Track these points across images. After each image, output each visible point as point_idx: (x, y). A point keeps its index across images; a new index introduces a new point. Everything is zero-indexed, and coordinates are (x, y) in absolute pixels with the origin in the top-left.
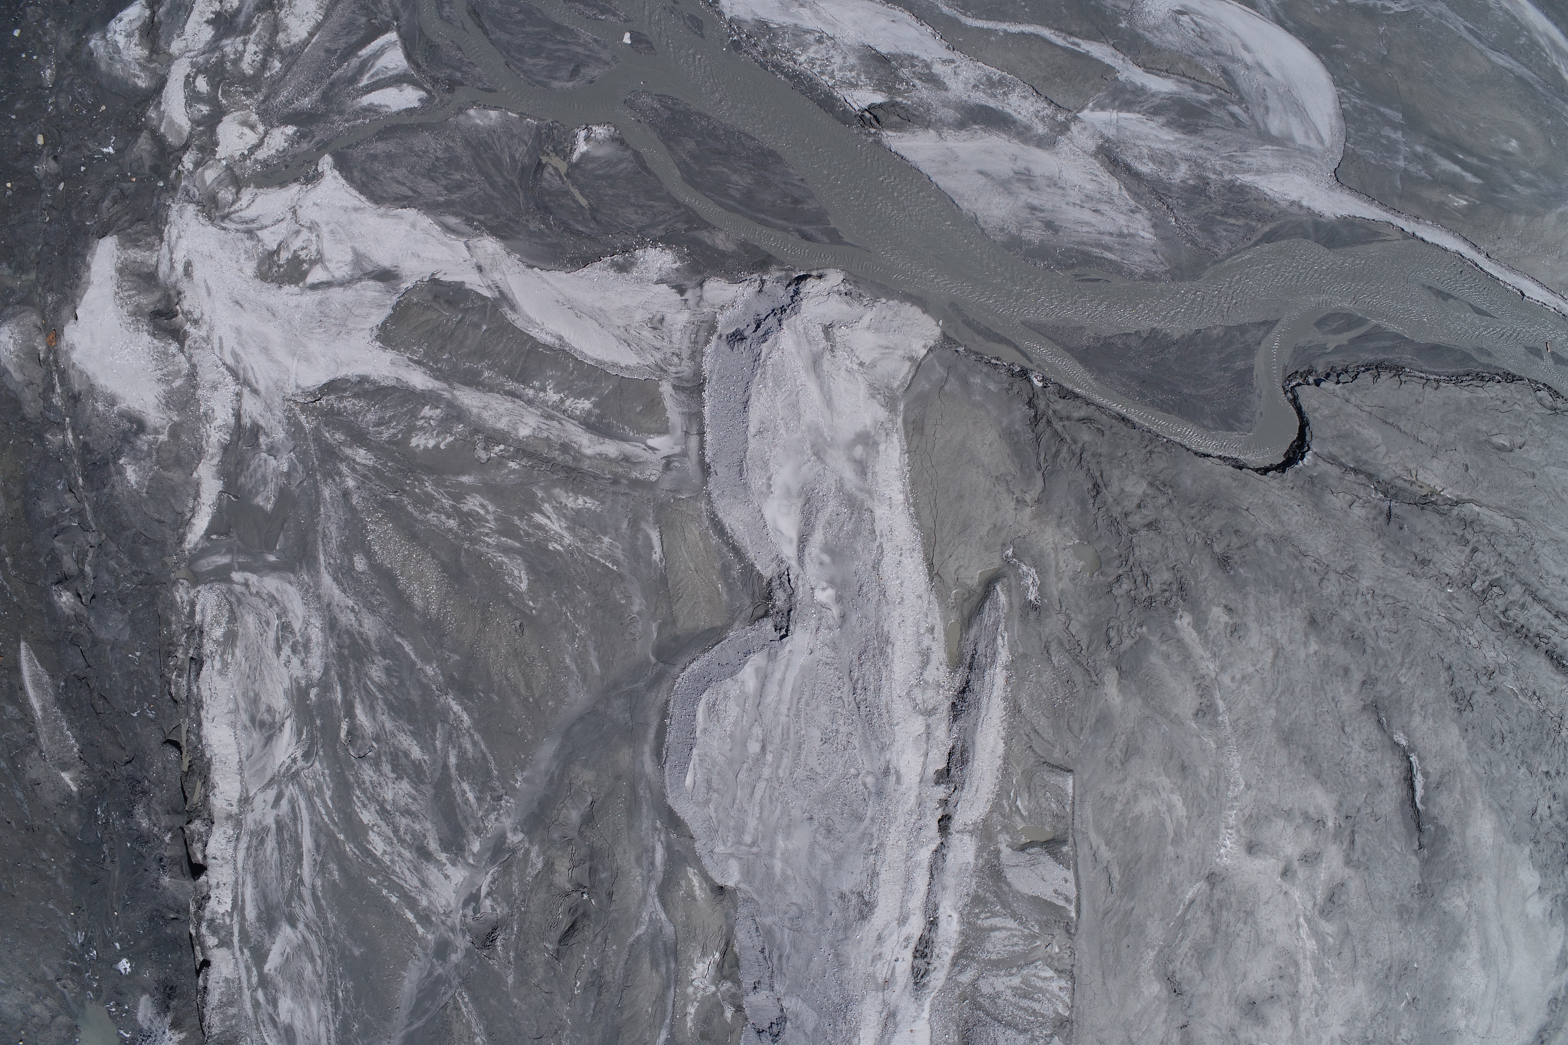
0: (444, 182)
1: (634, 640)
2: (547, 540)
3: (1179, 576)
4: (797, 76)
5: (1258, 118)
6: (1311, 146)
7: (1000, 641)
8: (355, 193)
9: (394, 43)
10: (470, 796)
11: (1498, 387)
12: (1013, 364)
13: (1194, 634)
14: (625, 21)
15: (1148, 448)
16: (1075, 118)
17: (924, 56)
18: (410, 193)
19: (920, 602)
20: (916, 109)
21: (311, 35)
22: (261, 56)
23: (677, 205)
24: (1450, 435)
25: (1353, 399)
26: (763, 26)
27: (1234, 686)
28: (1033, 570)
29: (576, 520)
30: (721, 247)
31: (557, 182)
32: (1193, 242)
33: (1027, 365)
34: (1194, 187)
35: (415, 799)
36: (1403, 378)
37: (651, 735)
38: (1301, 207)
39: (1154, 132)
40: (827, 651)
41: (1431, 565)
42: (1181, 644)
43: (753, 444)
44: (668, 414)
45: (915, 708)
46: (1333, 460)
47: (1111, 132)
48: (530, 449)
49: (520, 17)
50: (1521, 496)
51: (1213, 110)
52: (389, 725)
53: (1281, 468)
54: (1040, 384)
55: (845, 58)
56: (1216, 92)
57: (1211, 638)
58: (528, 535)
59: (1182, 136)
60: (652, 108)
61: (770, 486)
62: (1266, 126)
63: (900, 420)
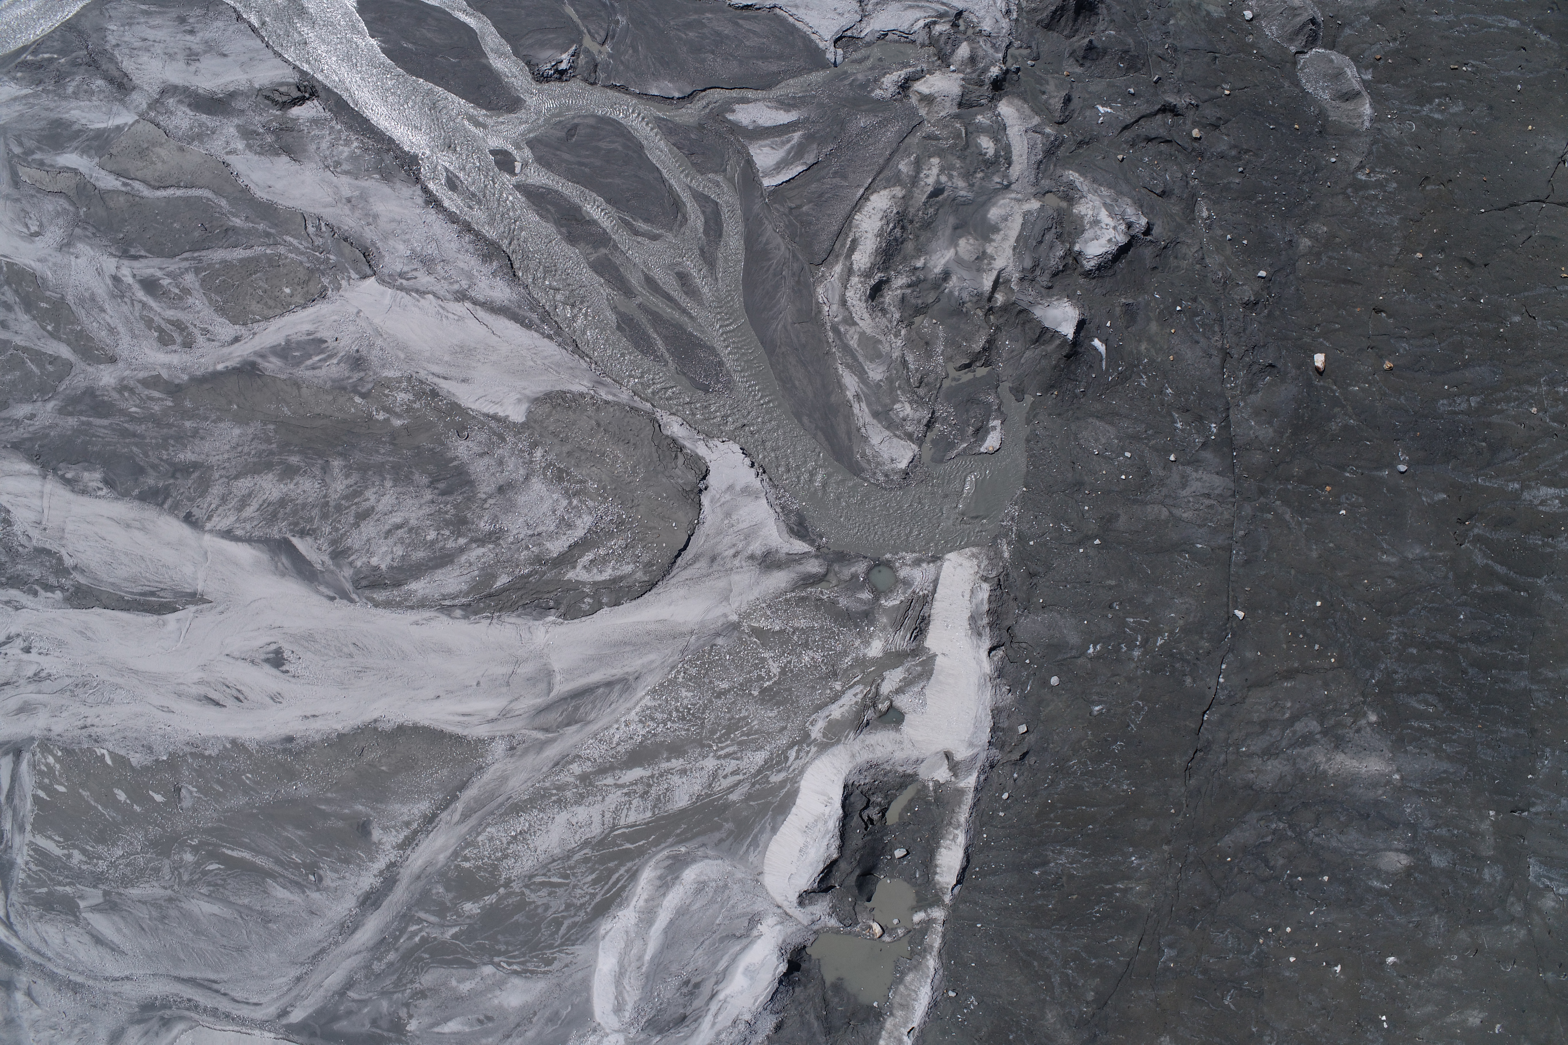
0: (705, 31)
8: (799, 25)
9: (766, 175)
16: (141, 115)
18: (740, 22)
20: (266, 106)
21: (864, 198)
22: (922, 175)
26: (387, 176)
31: (593, 26)
51: (34, 145)
56: (28, 163)
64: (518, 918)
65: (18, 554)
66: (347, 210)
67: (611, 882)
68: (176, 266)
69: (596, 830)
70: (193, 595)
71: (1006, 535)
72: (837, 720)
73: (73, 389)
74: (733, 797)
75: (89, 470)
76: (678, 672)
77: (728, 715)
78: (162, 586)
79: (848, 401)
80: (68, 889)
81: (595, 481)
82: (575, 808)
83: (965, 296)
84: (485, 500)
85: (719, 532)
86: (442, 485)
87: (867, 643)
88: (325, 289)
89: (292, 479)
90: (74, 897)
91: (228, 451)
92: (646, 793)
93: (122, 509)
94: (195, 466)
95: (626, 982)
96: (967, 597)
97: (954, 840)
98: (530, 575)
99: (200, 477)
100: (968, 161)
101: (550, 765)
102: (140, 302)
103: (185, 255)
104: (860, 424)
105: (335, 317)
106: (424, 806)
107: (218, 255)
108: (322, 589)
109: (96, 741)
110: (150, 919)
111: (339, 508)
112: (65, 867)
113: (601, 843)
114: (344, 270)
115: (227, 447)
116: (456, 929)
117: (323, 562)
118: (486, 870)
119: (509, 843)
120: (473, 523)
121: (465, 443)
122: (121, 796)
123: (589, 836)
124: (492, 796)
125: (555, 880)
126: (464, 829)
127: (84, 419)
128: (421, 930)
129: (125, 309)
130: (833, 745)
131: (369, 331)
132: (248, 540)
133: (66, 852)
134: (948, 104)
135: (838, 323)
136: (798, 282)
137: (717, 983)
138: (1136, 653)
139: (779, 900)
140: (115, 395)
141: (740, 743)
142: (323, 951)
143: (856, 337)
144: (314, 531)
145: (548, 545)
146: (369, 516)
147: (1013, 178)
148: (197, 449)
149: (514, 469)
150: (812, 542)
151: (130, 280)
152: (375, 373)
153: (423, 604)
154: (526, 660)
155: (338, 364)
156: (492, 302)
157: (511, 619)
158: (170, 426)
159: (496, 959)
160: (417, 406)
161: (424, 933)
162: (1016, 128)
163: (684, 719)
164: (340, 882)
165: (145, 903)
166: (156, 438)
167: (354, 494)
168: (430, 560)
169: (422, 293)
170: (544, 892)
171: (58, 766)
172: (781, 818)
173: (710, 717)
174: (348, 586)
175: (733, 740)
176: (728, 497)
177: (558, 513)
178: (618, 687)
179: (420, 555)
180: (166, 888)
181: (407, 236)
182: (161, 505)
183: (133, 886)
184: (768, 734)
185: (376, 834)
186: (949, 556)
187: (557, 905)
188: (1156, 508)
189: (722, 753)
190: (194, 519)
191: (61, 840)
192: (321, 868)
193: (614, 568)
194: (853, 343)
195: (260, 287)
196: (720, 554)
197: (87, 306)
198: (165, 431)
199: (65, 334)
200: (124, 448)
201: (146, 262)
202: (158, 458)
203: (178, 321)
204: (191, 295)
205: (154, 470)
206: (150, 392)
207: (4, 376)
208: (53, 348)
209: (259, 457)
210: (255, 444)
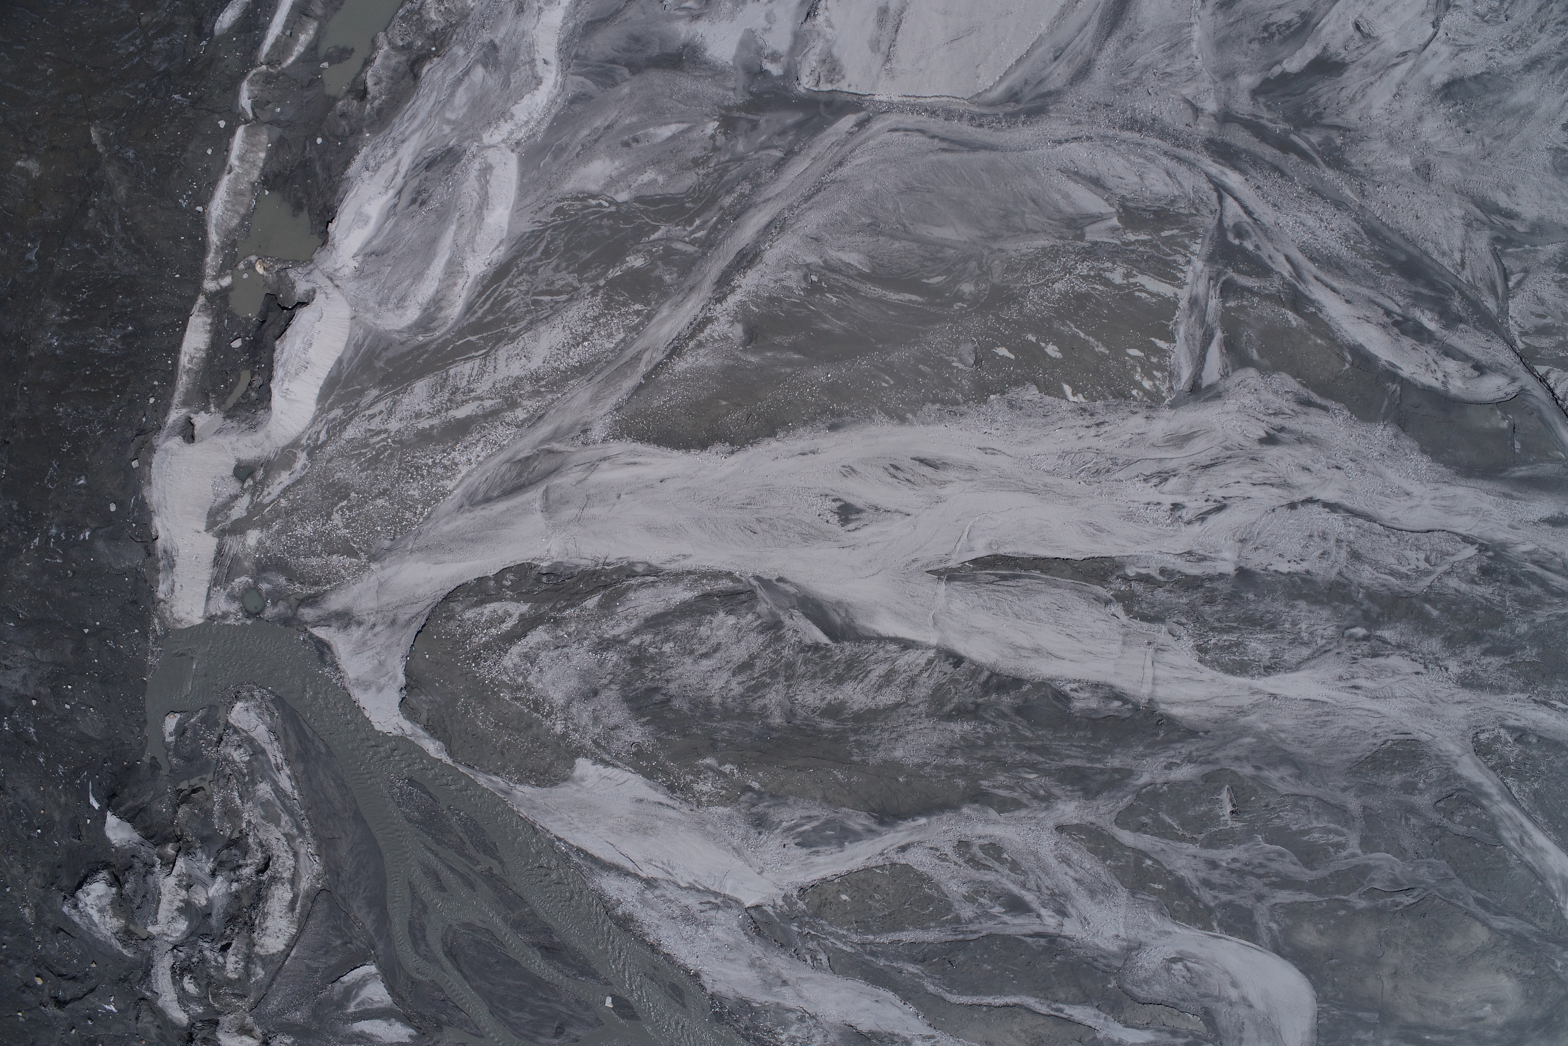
9: (375, 975)
14: (606, 984)
17: (905, 1034)
21: (290, 947)
22: (242, 963)
26: (745, 1005)
64: (586, 255)
65: (1187, 614)
66: (786, 975)
67: (492, 299)
68: (985, 925)
69: (502, 353)
70: (950, 579)
71: (157, 638)
72: (284, 469)
73: (1113, 797)
74: (375, 392)
75: (1090, 710)
76: (421, 514)
77: (377, 473)
78: (991, 587)
79: (288, 765)
80: (1132, 237)
81: (503, 699)
82: (522, 373)
83: (199, 853)
84: (611, 682)
85: (388, 647)
86: (658, 697)
87: (260, 542)
88: (799, 897)
89: (829, 703)
90: (1124, 229)
91: (908, 733)
92: (453, 393)
93: (1045, 669)
95: (476, 200)
96: (177, 586)
97: (192, 359)
98: (565, 608)
99: (942, 705)
100: (205, 973)
101: (547, 416)
102: (1029, 890)
103: (975, 936)
104: (276, 743)
105: (786, 868)
106: (681, 365)
107: (933, 936)
108: (792, 590)
109: (1084, 410)
110: (1024, 213)
111: (773, 674)
112: (1134, 263)
113: (498, 340)
114: (782, 915)
115: (909, 737)
116: (653, 237)
117: (791, 617)
118: (618, 302)
119: (592, 332)
120: (625, 659)
121: (633, 739)
122: (1052, 350)
123: (510, 346)
124: (608, 381)
125: (547, 298)
126: (639, 345)
127: (1098, 765)
128: (693, 232)
129: (1048, 882)
130: (288, 446)
131: (748, 853)
132: (881, 639)
133: (1132, 280)
134: (226, 1024)
135: (299, 836)
136: (338, 875)
137: (395, 205)
138: (54, 531)
139: (335, 294)
140: (1056, 791)
141: (367, 445)
142: (807, 199)
143: (283, 823)
144: (802, 650)
145: (546, 637)
146: (739, 667)
147: (170, 954)
148: (948, 735)
149: (583, 714)
150: (311, 636)
151: (1043, 912)
152: (739, 811)
153: (677, 577)
154: (569, 522)
155: (781, 821)
156: (619, 875)
157: (586, 563)
159: (613, 209)
160: (689, 778)
161: (689, 229)
162: (168, 998)
163: (417, 468)
164: (781, 276)
165: (1029, 231)
166: (1002, 746)
167: (757, 688)
168: (670, 622)
169: (691, 888)
170: (558, 284)
171: (1138, 377)
172: (334, 374)
173: (394, 471)
174: (761, 593)
175: (374, 449)
176: (382, 681)
177: (536, 669)
178: (480, 497)
179: (680, 627)
180: (1001, 250)
181: (715, 944)
182: (993, 674)
183: (1043, 249)
184: (342, 456)
185: (737, 332)
186: (199, 621)
187: (546, 272)
188: (44, 660)
189: (383, 436)
190: (951, 660)
191: (1137, 294)
192: (804, 290)
193: (482, 614)
194: (285, 818)
195: (878, 901)
196: (388, 627)
197: (1100, 885)
198: (989, 754)
199: (1128, 856)
200: (1043, 735)
201: (1024, 931)
202: (997, 725)
203: (978, 869)
204: (964, 896)
205: (1002, 712)
206: (1010, 795)
207: (1211, 810)
208: (1144, 841)
209: (869, 727)
210: (876, 741)
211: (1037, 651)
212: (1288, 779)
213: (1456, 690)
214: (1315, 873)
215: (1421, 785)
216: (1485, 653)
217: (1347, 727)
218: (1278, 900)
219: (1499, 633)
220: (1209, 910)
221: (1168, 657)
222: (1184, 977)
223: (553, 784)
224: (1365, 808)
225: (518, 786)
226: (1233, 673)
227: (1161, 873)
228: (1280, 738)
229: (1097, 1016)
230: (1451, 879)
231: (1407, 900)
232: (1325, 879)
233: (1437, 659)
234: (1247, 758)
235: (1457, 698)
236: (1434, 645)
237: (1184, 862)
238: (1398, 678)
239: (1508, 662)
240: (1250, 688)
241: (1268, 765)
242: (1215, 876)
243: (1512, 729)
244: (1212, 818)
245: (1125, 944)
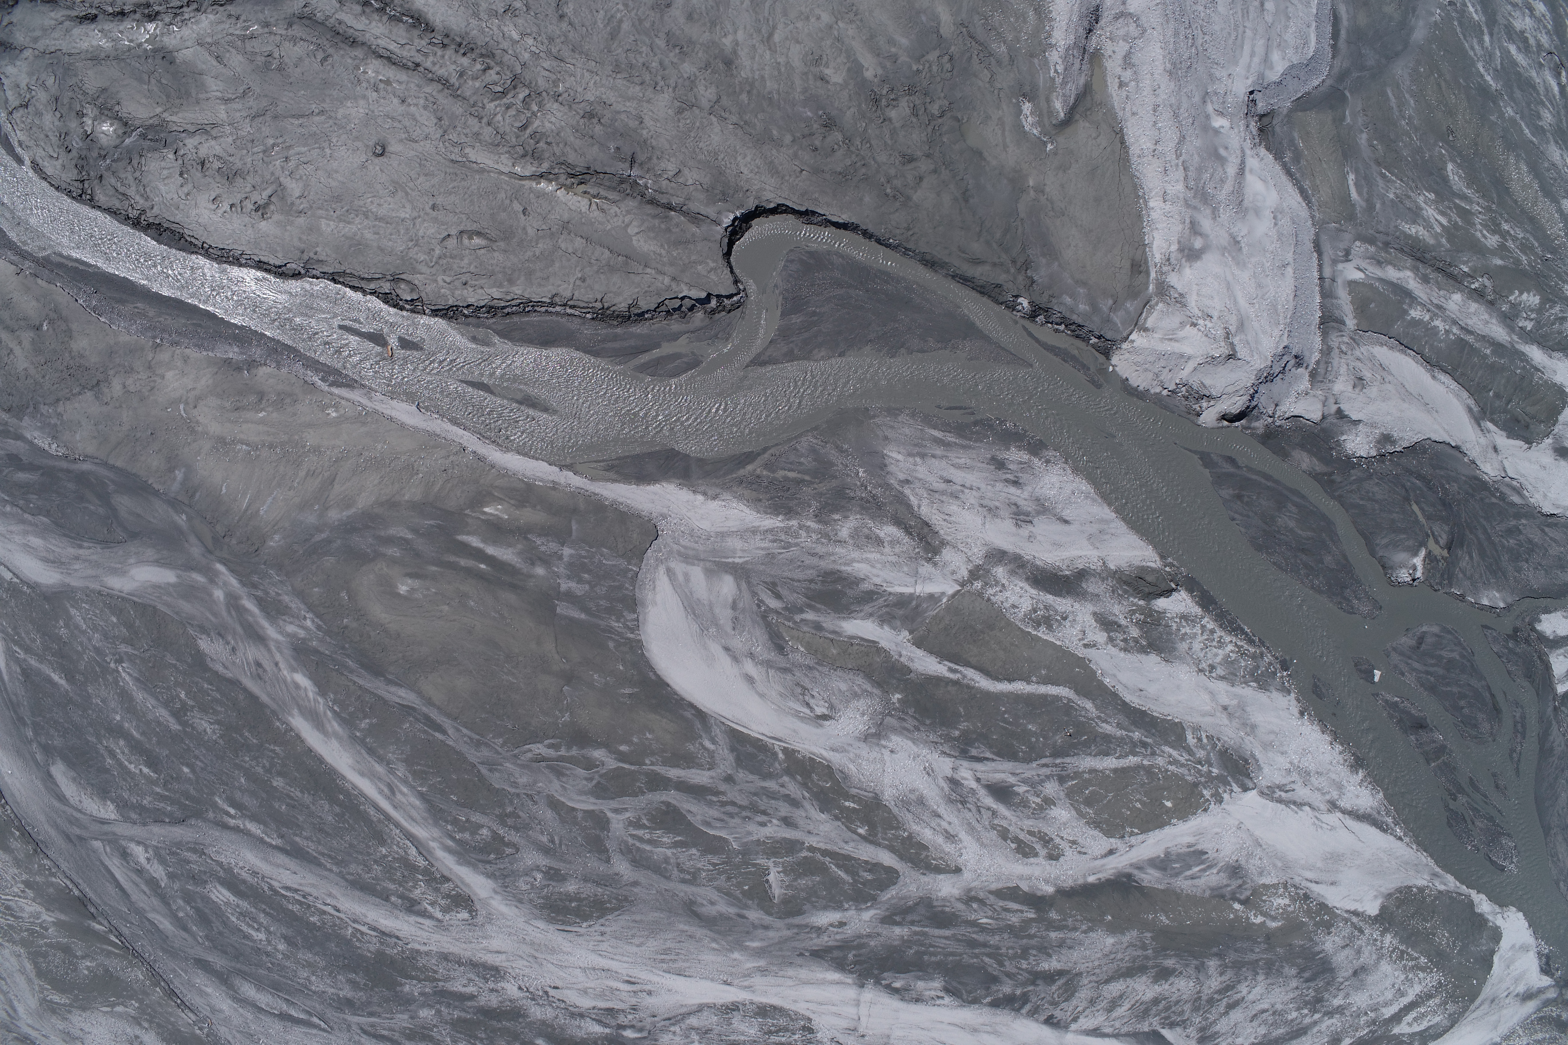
0: (1522, 538)
1: (1364, 110)
2: (1435, 202)
3: (879, 112)
4: (1234, 630)
5: (747, 595)
6: (683, 565)
7: (1060, 68)
9: (1557, 680)
10: (1471, 9)
11: (471, 301)
12: (1042, 325)
13: (862, 60)
14: (1378, 695)
15: (911, 233)
16: (962, 585)
17: (1114, 651)
19: (1134, 109)
20: (1126, 592)
23: (1340, 499)
24: (543, 246)
25: (667, 280)
27: (817, 11)
28: (1027, 128)
29: (1415, 215)
30: (1305, 455)
31: (1436, 528)
32: (841, 451)
33: (1027, 324)
34: (832, 512)
35: (1510, 14)
36: (598, 305)
37: (1343, 34)
38: (705, 494)
39: (875, 571)
40: (1218, 74)
41: (582, 113)
42: (877, 53)
43: (1290, 257)
44: (1349, 298)
45: (1138, 19)
46: (696, 218)
47: (926, 569)
48: (1451, 282)
49: (1462, 703)
50: (455, 184)
51: (801, 600)
52: (1534, 74)
53: (759, 212)
54: (1020, 300)
55: (1190, 649)
56: (795, 622)
57: (844, 55)
58: (1450, 208)
59: (843, 568)
60: (1359, 599)
61: (1275, 218)
62: (738, 586)
63: (1153, 275)
73: (902, 899)
75: (924, 980)
84: (1341, 983)
86: (1307, 975)
88: (1209, 803)
89: (1166, 981)
91: (1099, 959)
94: (1061, 973)
99: (1066, 983)
102: (989, 809)
103: (1044, 761)
105: (1217, 830)
107: (1087, 763)
111: (1211, 1001)
114: (1226, 783)
115: (1099, 955)
121: (1332, 938)
127: (917, 929)
129: (969, 815)
132: (1116, 1036)
140: (961, 906)
144: (1184, 1021)
146: (1238, 1005)
148: (1064, 958)
149: (1367, 956)
151: (974, 785)
158: (1031, 937)
160: (1292, 909)
166: (1012, 948)
167: (1226, 989)
168: (1288, 1034)
169: (1300, 805)
177: (1395, 985)
179: (1280, 1031)
182: (1018, 1010)
190: (1055, 1021)
193: (1428, 1021)
195: (1137, 800)
197: (912, 808)
198: (1025, 941)
199: (884, 839)
200: (972, 958)
201: (993, 764)
202: (1017, 967)
203: (1040, 832)
204: (1055, 805)
205: (1011, 979)
206: (1006, 903)
207: (795, 880)
208: (866, 853)
209: (1134, 962)
210: (1129, 951)
211: (975, 1031)
212: (705, 902)
213: (504, 964)
214: (664, 798)
215: (539, 876)
216: (472, 997)
217: (638, 946)
218: (707, 773)
219: (456, 1014)
220: (788, 772)
221: (844, 1024)
222: (813, 696)
223: (1399, 890)
224: (608, 861)
225: (1425, 883)
226: (774, 1008)
227: (846, 818)
228: (718, 943)
229: (911, 660)
230: (482, 763)
231: (539, 749)
232: (651, 790)
233: (533, 999)
234: (755, 927)
235: (503, 957)
236: (537, 1012)
237: (821, 827)
238: (579, 986)
239: (441, 984)
240: (753, 992)
241: (728, 918)
242: (785, 809)
243: (424, 914)
244: (793, 871)
245: (883, 742)
